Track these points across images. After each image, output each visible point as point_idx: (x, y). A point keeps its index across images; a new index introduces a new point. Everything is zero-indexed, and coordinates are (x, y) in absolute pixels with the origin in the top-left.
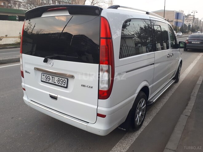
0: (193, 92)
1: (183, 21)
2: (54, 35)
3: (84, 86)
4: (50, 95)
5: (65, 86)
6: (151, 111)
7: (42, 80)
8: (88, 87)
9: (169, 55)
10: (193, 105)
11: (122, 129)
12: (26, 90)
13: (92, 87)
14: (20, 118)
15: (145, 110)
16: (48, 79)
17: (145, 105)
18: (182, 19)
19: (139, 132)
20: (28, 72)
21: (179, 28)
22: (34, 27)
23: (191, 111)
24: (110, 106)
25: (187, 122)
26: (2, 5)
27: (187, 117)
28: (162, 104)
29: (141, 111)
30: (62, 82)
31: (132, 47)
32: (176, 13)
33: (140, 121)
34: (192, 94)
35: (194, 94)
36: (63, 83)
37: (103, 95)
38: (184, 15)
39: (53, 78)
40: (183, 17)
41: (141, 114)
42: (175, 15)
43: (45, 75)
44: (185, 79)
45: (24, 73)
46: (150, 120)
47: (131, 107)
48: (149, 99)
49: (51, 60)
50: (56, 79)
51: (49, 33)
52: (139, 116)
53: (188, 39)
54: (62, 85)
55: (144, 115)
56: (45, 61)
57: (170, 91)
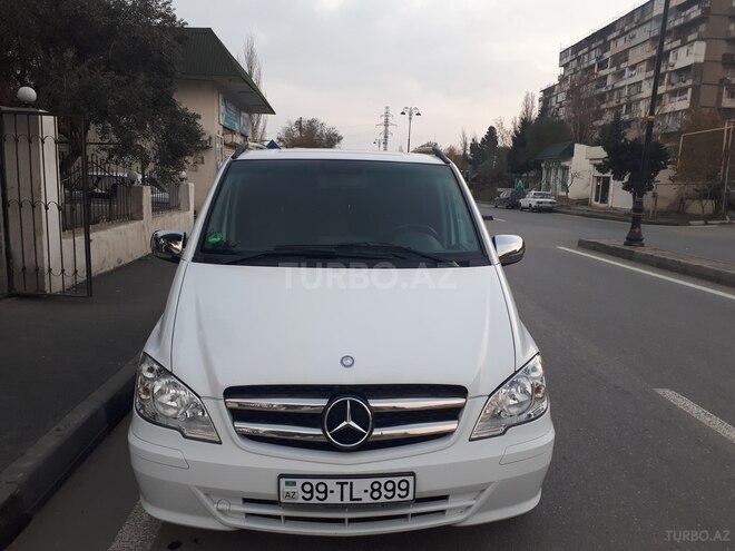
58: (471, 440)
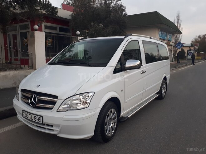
58: (57, 111)
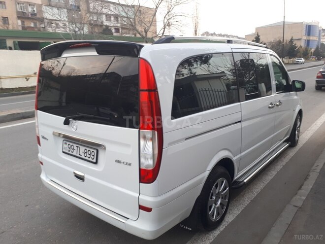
0: (315, 165)
1: (319, 39)
2: (94, 78)
3: (119, 162)
4: (74, 173)
5: (94, 161)
6: (243, 196)
7: (64, 151)
8: (125, 163)
9: (271, 104)
10: (311, 187)
11: (187, 227)
12: (43, 164)
13: (130, 165)
14: (37, 207)
15: (228, 197)
16: (71, 150)
17: (227, 189)
18: (317, 35)
19: (217, 232)
20: (45, 138)
21: (313, 50)
22: (64, 65)
23: (304, 198)
24: (159, 194)
25: (295, 218)
26: (31, 27)
27: (297, 209)
28: (262, 184)
29: (219, 198)
30: (90, 154)
31: (219, 91)
32: (306, 26)
33: (218, 214)
34: (314, 168)
35: (316, 168)
36: (91, 156)
37: (147, 176)
38: (320, 29)
39: (78, 148)
40: (318, 32)
41: (221, 204)
42: (305, 30)
43: (68, 143)
44: (309, 140)
45: (41, 139)
46: (238, 213)
47: (199, 193)
48: (235, 178)
49: (74, 121)
50: (82, 149)
51: (86, 75)
52: (217, 206)
53: (321, 70)
54: (90, 159)
55: (226, 204)
56: (67, 123)
57: (280, 162)
